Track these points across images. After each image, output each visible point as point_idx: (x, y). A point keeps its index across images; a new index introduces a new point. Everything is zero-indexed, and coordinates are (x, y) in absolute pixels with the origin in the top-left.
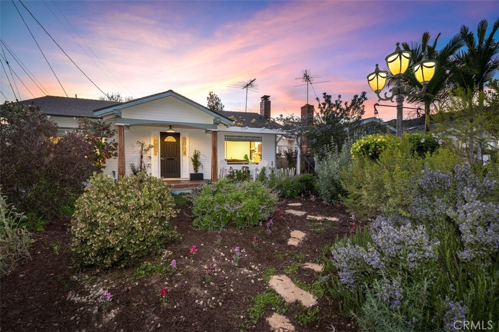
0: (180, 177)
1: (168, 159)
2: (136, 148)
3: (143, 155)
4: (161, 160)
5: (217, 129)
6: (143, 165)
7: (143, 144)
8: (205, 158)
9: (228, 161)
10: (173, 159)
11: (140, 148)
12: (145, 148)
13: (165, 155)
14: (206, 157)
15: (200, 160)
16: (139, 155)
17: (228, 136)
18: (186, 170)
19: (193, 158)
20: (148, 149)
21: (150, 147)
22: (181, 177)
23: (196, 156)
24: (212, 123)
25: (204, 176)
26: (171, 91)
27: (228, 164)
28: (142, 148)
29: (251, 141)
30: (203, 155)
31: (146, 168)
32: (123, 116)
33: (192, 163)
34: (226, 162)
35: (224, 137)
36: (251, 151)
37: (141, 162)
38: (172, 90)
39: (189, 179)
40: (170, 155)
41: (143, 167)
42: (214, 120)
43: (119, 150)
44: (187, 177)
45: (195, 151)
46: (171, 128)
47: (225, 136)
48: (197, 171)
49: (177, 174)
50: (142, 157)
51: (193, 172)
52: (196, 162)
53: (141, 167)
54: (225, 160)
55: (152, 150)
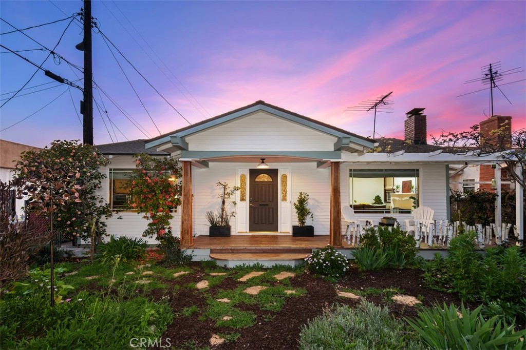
0: (277, 230)
1: (261, 205)
2: (216, 191)
3: (225, 200)
4: (250, 206)
5: (340, 158)
6: (224, 213)
7: (225, 186)
8: (316, 203)
9: (356, 207)
10: (267, 205)
11: (221, 191)
12: (228, 191)
13: (256, 200)
14: (318, 202)
15: (309, 206)
16: (220, 200)
17: (354, 170)
18: (287, 220)
19: (297, 203)
20: (232, 192)
21: (235, 190)
22: (279, 232)
23: (302, 201)
24: (332, 149)
25: (315, 230)
26: (260, 103)
27: (355, 212)
28: (225, 191)
29: (385, 176)
30: (313, 199)
31: (229, 217)
32: (191, 148)
33: (296, 210)
34: (352, 210)
35: (349, 172)
36: (385, 190)
37: (223, 210)
38: (263, 100)
39: (291, 234)
40: (264, 200)
41: (224, 216)
42: (335, 145)
43: (184, 195)
44: (289, 231)
45: (301, 193)
46: (263, 162)
47: (350, 170)
48: (303, 223)
49: (274, 226)
50: (224, 202)
51: (297, 224)
52: (302, 209)
53: (222, 217)
54: (351, 206)
55: (238, 193)
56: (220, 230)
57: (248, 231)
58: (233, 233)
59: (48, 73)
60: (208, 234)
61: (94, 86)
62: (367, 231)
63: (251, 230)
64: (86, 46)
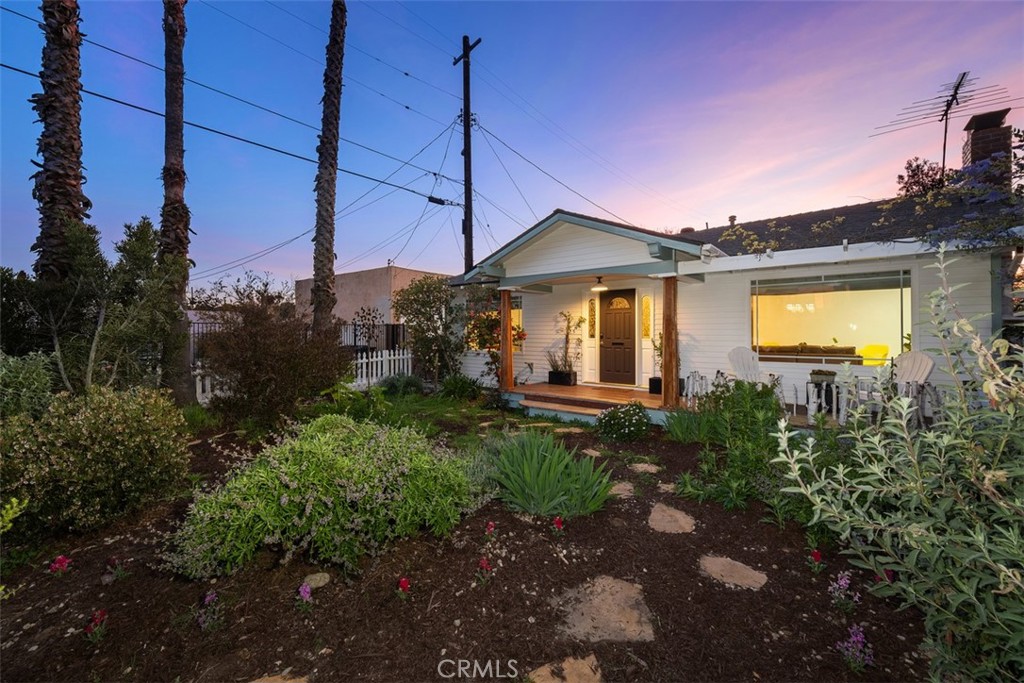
0: (634, 383)
1: (613, 344)
2: (558, 324)
3: (570, 336)
4: (601, 345)
5: (675, 271)
6: (568, 355)
7: (569, 317)
8: (693, 343)
9: (762, 350)
10: (622, 344)
13: (609, 336)
14: (694, 339)
16: (563, 336)
17: (761, 282)
18: (649, 368)
20: (578, 325)
22: (636, 385)
26: (558, 211)
27: (761, 359)
28: (569, 323)
30: (687, 335)
31: (573, 359)
32: (510, 274)
34: (757, 355)
35: (748, 286)
37: (566, 349)
39: (648, 390)
41: (568, 359)
46: (599, 282)
47: (753, 283)
49: (630, 378)
50: (567, 340)
51: (658, 374)
53: (565, 359)
54: (754, 348)
55: (586, 326)
56: (562, 376)
57: (598, 381)
58: (579, 383)
59: (432, 199)
60: (547, 380)
61: (473, 193)
62: (717, 386)
63: (603, 379)
64: (467, 153)
